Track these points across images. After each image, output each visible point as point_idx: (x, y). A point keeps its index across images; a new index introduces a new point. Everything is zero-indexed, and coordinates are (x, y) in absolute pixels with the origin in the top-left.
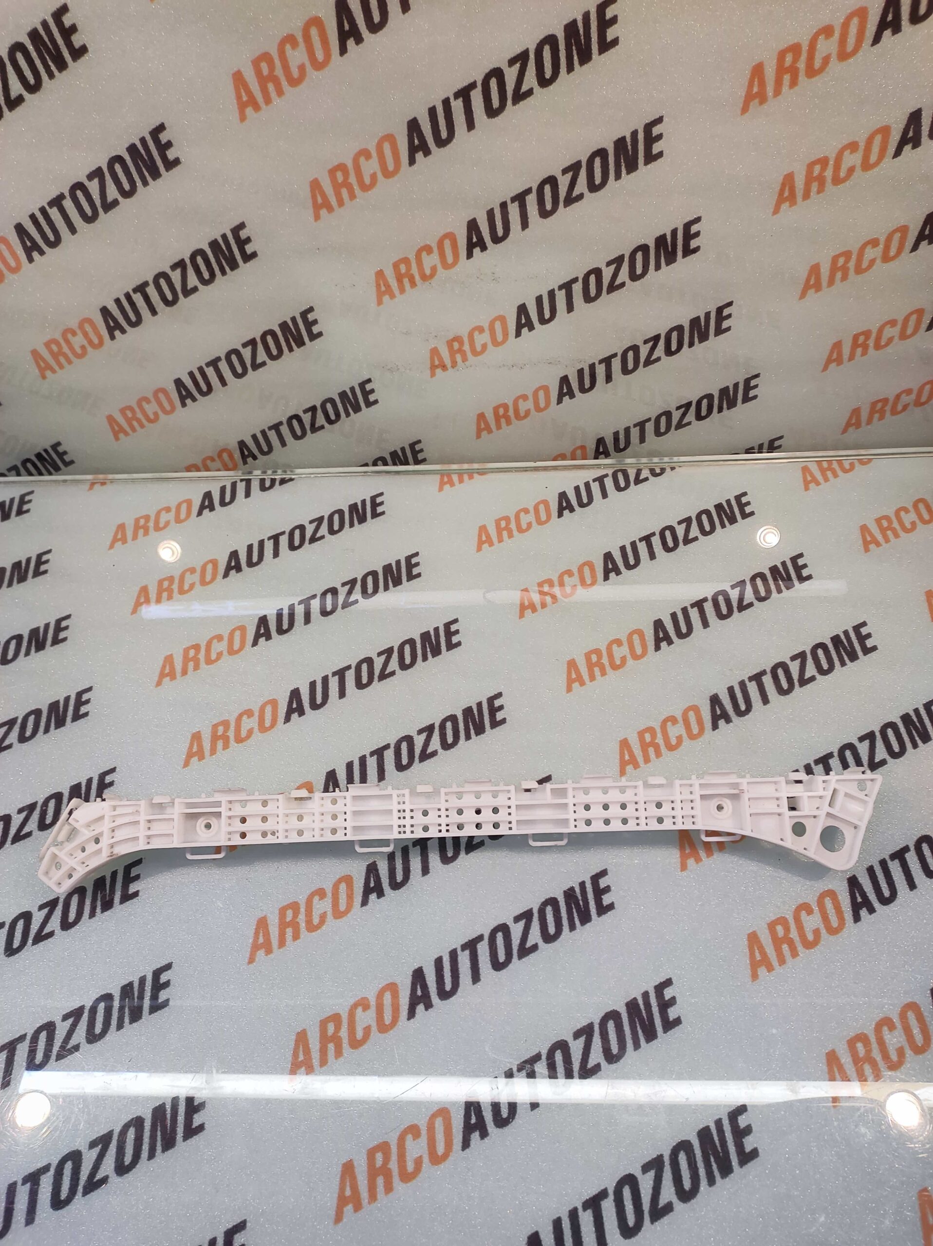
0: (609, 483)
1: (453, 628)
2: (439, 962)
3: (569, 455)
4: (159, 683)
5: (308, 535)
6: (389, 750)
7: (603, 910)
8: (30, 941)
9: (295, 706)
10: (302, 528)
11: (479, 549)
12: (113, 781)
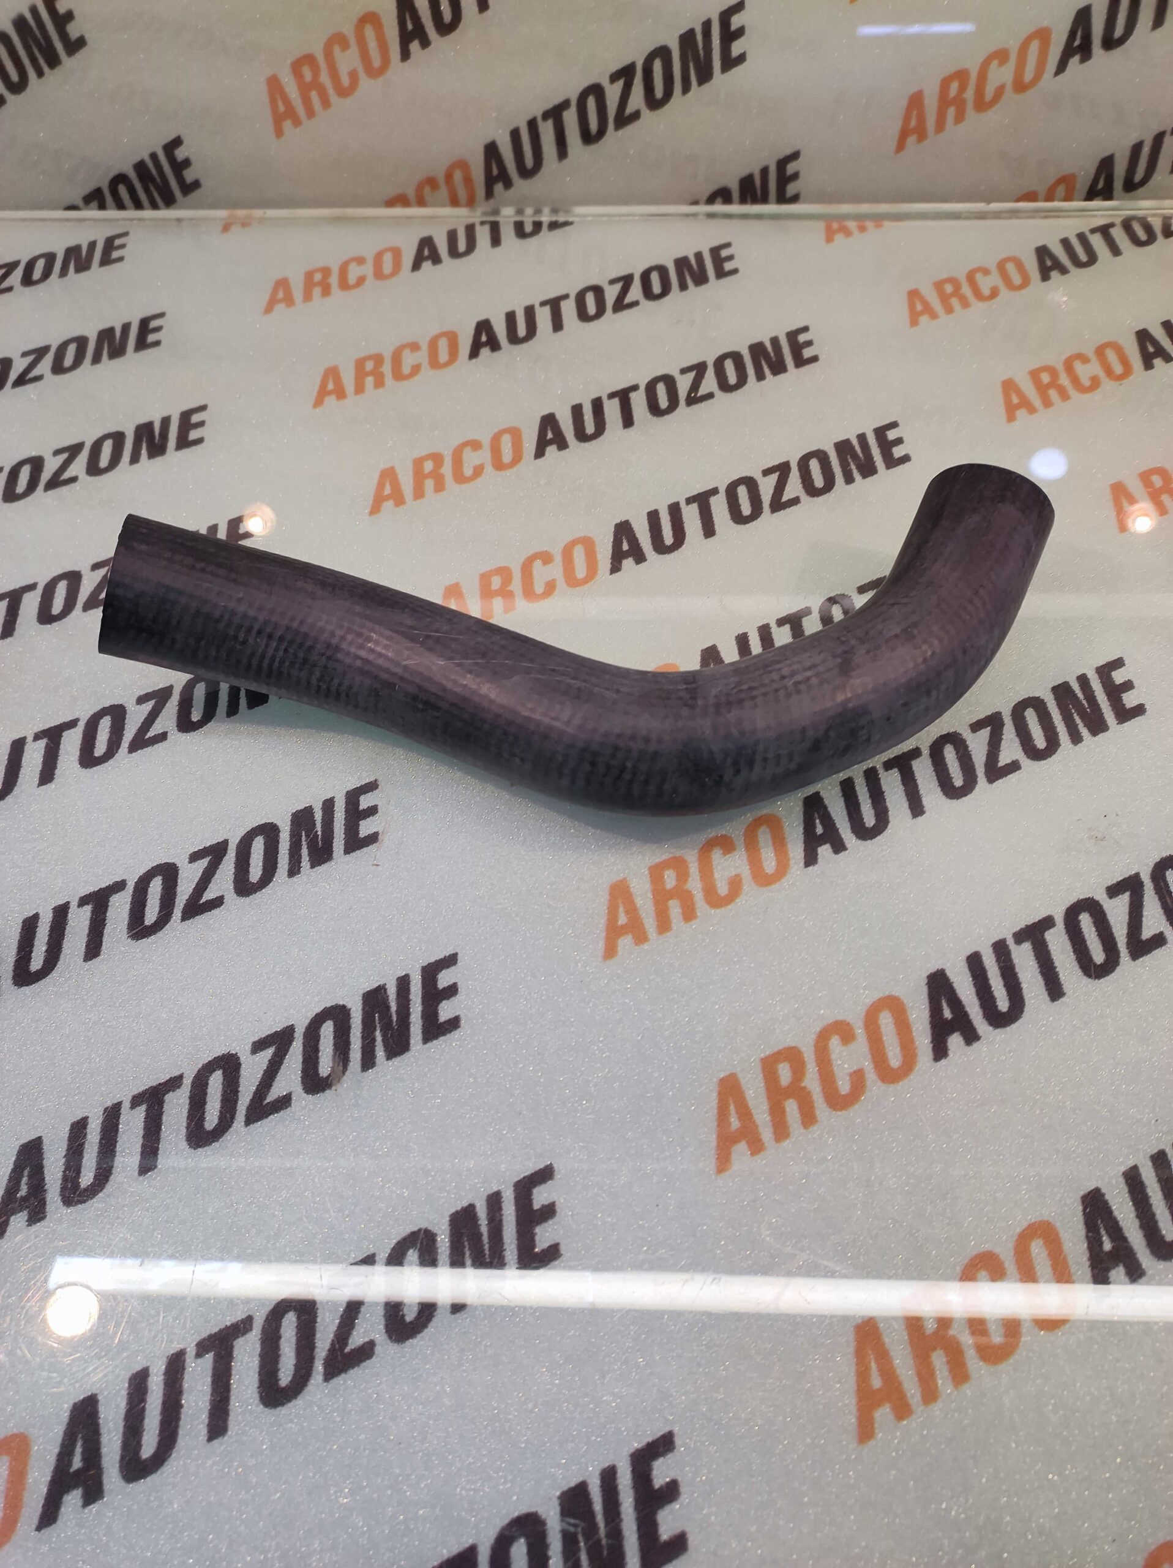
0: (1118, 234)
1: (892, 435)
2: (974, 962)
3: (1042, 193)
4: (375, 509)
6: (810, 616)
8: (177, 913)
9: (625, 547)
10: (598, 291)
11: (914, 322)
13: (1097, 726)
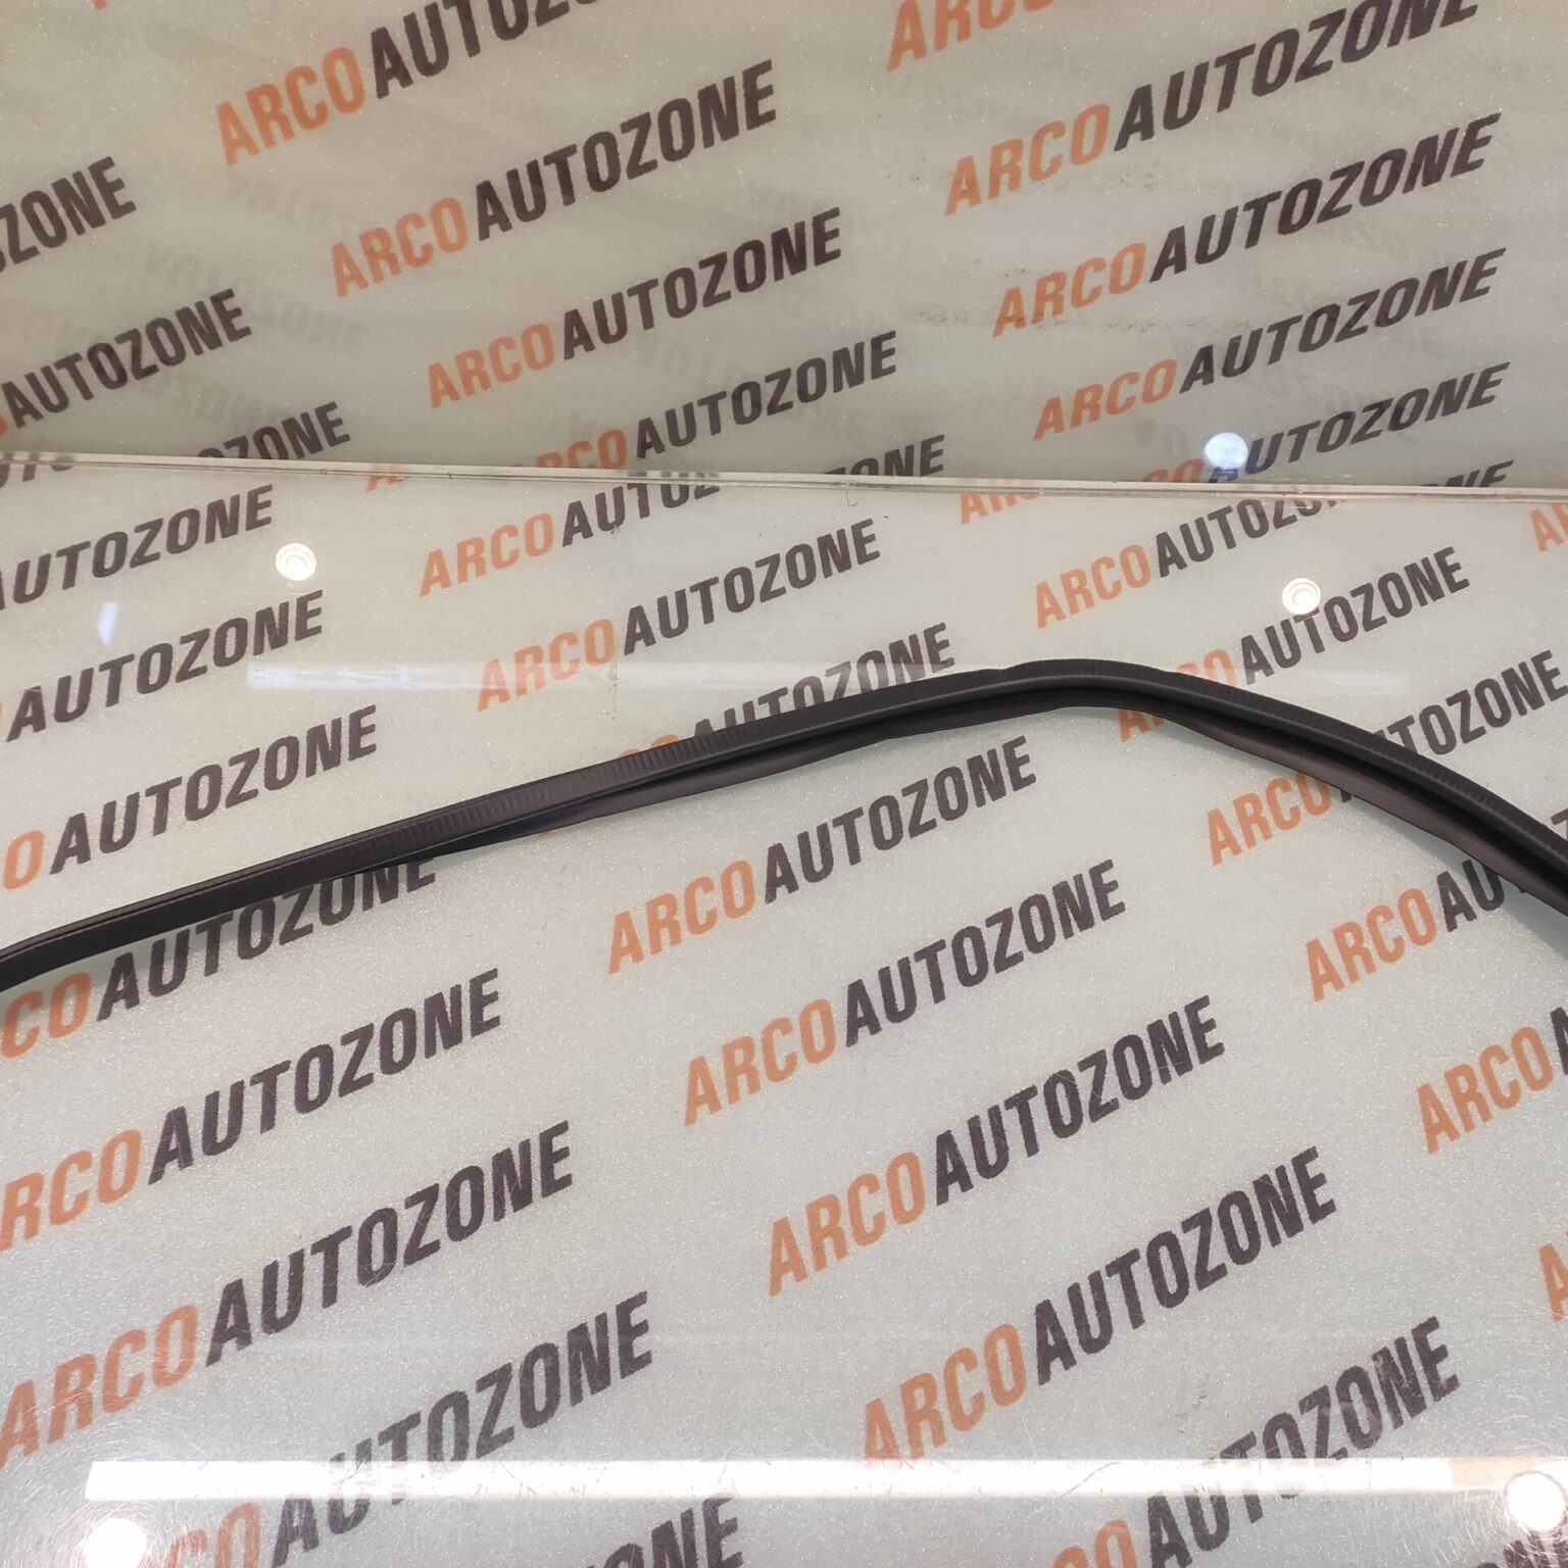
0: (1234, 521)
2: (1074, 1292)
3: (1171, 474)
5: (758, 586)
6: (944, 950)
7: (1320, 1212)
8: (400, 1258)
9: (779, 874)
11: (1042, 623)
12: (496, 994)
13: (1184, 1066)
